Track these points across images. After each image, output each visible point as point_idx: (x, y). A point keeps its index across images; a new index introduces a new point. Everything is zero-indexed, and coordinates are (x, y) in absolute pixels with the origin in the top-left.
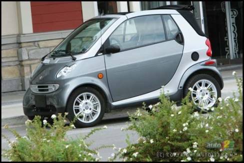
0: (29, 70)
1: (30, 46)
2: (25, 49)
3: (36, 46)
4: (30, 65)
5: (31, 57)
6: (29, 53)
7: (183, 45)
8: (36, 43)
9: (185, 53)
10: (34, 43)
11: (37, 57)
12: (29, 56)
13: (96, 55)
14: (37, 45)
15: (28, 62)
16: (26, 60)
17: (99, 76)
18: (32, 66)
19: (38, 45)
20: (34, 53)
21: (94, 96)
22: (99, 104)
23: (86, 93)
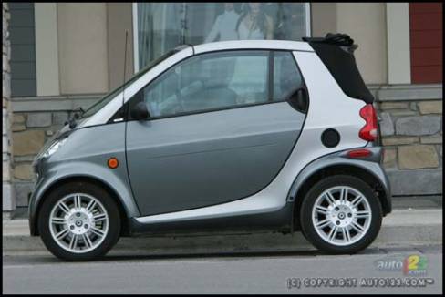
0: (394, 156)
1: (400, 109)
2: (388, 114)
3: (413, 110)
4: (396, 147)
5: (400, 132)
6: (397, 123)
7: (307, 113)
8: (414, 104)
9: (307, 131)
10: (410, 105)
11: (413, 133)
12: (395, 128)
13: (111, 121)
14: (415, 109)
15: (394, 141)
16: (390, 136)
17: (111, 162)
18: (401, 148)
19: (418, 107)
20: (406, 124)
21: (97, 201)
22: (107, 218)
23: (79, 195)
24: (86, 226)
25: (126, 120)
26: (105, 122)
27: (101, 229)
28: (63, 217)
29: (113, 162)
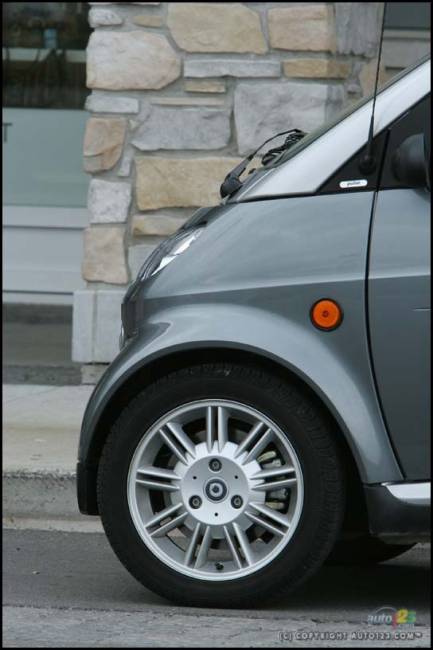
17: (320, 311)
21: (273, 427)
22: (299, 479)
23: (222, 405)
24: (237, 502)
25: (375, 186)
26: (312, 187)
27: (284, 511)
28: (171, 468)
29: (326, 314)
